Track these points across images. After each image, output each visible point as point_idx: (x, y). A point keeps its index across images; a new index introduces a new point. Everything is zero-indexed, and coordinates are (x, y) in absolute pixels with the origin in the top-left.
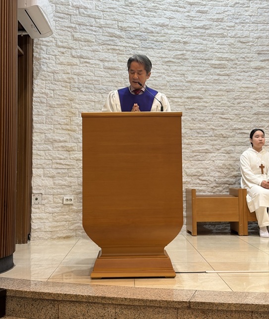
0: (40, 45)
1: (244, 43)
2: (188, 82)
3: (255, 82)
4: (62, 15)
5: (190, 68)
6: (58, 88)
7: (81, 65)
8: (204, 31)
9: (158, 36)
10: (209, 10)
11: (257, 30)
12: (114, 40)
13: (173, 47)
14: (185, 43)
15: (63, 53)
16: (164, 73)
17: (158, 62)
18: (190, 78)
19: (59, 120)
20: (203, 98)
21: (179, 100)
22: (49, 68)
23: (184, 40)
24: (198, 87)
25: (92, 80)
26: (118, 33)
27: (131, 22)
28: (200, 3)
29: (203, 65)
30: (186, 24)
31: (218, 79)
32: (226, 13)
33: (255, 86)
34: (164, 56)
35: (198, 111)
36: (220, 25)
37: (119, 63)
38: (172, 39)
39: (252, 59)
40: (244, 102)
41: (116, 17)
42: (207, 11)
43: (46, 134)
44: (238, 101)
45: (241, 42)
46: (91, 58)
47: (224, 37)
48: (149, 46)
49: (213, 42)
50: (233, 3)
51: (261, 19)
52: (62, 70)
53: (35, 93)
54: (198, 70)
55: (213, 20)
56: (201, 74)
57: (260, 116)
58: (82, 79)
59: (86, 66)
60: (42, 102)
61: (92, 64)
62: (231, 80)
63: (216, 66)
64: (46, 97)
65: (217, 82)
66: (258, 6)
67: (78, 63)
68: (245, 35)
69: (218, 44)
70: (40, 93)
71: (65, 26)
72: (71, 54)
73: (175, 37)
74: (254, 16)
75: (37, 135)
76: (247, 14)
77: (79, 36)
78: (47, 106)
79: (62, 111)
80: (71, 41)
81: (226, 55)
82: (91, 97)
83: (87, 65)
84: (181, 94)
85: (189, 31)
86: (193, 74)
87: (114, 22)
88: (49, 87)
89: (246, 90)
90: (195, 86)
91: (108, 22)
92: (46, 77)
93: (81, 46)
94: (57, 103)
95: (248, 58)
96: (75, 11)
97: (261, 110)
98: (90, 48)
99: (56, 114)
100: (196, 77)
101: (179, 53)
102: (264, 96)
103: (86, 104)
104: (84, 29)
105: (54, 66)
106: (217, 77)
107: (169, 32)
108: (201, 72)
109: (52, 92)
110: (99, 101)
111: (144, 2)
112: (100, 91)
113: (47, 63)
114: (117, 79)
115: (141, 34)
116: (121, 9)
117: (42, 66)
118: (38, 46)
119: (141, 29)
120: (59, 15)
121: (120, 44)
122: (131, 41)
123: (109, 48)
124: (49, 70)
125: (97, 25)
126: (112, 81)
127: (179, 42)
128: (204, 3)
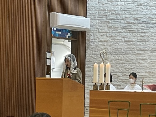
0: (90, 33)
4: (102, 16)
6: (99, 54)
7: (112, 41)
12: (130, 26)
15: (102, 36)
25: (117, 48)
26: (132, 21)
27: (140, 14)
37: (133, 38)
41: (132, 13)
43: (92, 77)
46: (117, 36)
48: (150, 26)
52: (102, 44)
58: (112, 48)
60: (90, 61)
61: (118, 40)
64: (92, 59)
67: (110, 40)
70: (90, 57)
71: (103, 22)
72: (107, 36)
75: (88, 78)
77: (111, 26)
78: (93, 63)
80: (107, 29)
82: (117, 57)
83: (115, 40)
87: (131, 16)
88: (94, 53)
91: (127, 16)
92: (92, 49)
93: (112, 31)
94: (98, 61)
96: (109, 13)
98: (117, 31)
103: (114, 61)
104: (114, 22)
105: (97, 43)
109: (96, 56)
110: (122, 59)
111: (148, 2)
112: (122, 54)
113: (93, 42)
114: (132, 47)
115: (146, 20)
116: (135, 8)
117: (91, 44)
118: (89, 34)
119: (146, 17)
120: (100, 16)
121: (134, 27)
122: (140, 25)
123: (127, 30)
124: (94, 45)
125: (121, 19)
126: (129, 48)
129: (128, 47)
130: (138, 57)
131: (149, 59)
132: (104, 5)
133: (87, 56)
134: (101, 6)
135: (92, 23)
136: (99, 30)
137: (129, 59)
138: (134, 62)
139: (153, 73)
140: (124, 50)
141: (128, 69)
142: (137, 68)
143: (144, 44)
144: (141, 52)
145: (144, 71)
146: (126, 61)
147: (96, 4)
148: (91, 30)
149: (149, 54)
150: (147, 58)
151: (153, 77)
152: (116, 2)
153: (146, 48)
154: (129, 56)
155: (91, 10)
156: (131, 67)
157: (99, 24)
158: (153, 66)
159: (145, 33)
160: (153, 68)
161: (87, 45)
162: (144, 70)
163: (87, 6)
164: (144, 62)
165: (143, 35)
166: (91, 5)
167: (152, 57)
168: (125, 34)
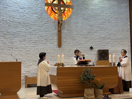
2: (26, 46)
5: (27, 43)
8: (31, 33)
9: (18, 34)
11: (45, 33)
12: (5, 35)
13: (22, 37)
14: (25, 36)
16: (19, 44)
17: (18, 41)
18: (27, 46)
20: (30, 51)
21: (24, 51)
26: (6, 33)
27: (10, 30)
28: (29, 26)
29: (30, 42)
30: (26, 31)
32: (36, 28)
33: (44, 48)
34: (19, 39)
35: (29, 54)
36: (35, 32)
37: (7, 41)
38: (22, 35)
41: (6, 29)
42: (32, 28)
45: (41, 36)
47: (36, 35)
48: (15, 37)
51: (46, 30)
55: (33, 30)
62: (38, 46)
63: (34, 42)
65: (34, 47)
66: (45, 27)
68: (42, 34)
69: (34, 37)
74: (44, 29)
76: (42, 29)
81: (36, 40)
85: (27, 33)
89: (42, 49)
90: (28, 48)
91: (4, 30)
95: (42, 40)
101: (24, 39)
106: (34, 45)
107: (21, 33)
108: (30, 44)
110: (1, 52)
111: (14, 25)
112: (1, 49)
114: (6, 46)
115: (13, 33)
116: (7, 27)
121: (7, 36)
122: (10, 35)
123: (4, 37)
127: (24, 36)
128: (31, 26)
129: (4, 46)
138: (7, 54)
140: (2, 47)
141: (4, 57)
142: (9, 56)
143: (12, 45)
144: (11, 49)
145: (12, 58)
146: (3, 53)
149: (14, 50)
150: (14, 52)
153: (13, 47)
154: (4, 50)
156: (6, 56)
158: (16, 56)
159: (12, 39)
165: (12, 40)
167: (16, 52)
168: (3, 39)
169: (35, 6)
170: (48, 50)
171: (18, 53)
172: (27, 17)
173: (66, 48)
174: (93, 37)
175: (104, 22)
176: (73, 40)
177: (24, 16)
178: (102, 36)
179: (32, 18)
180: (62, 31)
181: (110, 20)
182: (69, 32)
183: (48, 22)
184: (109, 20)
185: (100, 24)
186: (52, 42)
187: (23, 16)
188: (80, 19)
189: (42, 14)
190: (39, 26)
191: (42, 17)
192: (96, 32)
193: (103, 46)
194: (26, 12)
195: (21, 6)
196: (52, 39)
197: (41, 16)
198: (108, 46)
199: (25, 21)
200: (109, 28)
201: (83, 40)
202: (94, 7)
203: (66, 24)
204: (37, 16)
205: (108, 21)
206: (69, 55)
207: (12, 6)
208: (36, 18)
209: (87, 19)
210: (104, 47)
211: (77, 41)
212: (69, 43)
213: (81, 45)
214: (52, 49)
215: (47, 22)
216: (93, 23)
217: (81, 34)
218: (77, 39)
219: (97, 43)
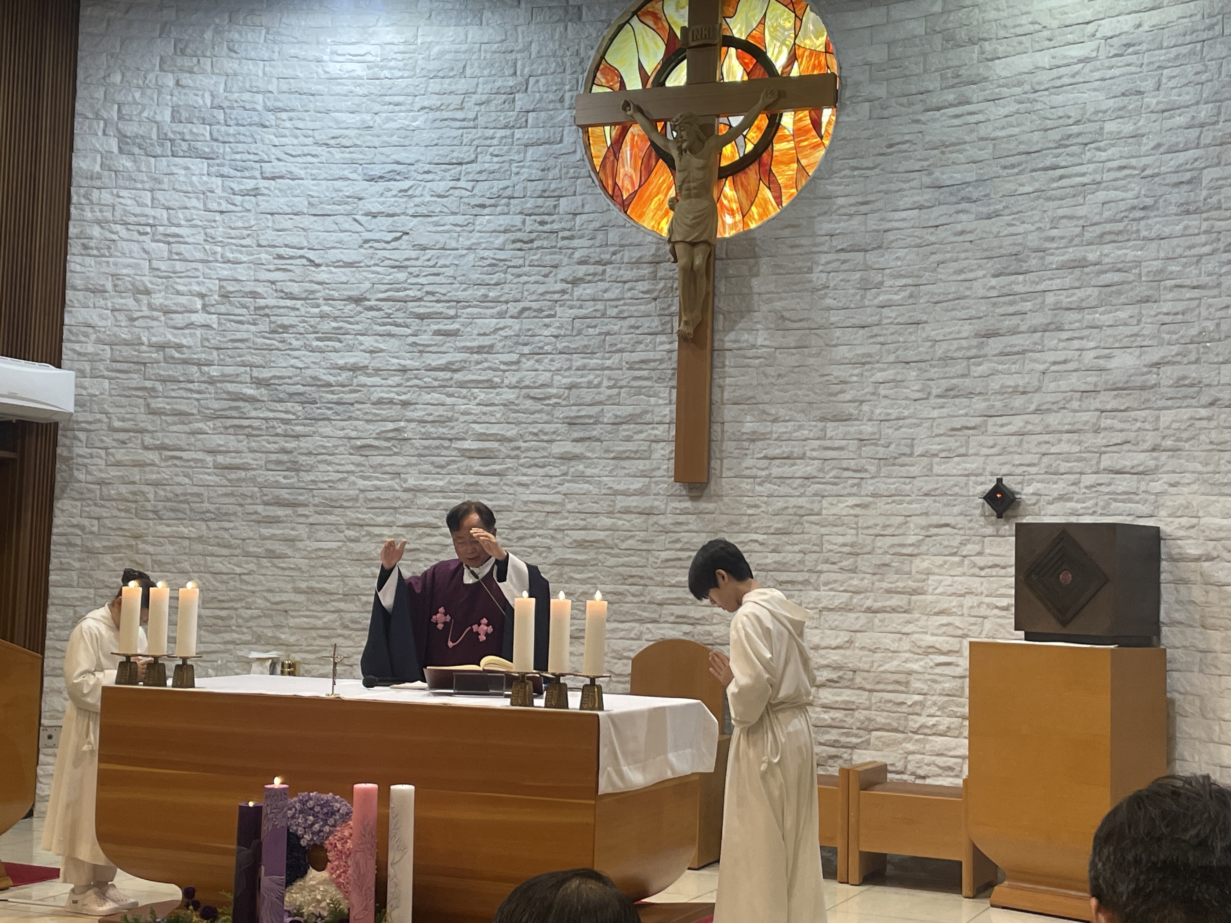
0: (73, 430)
1: (540, 399)
2: (406, 490)
3: (560, 488)
4: (125, 366)
5: (414, 460)
6: (108, 515)
7: (163, 464)
8: (448, 375)
9: (343, 392)
10: (462, 329)
11: (569, 369)
12: (240, 408)
13: (376, 415)
14: (405, 404)
15: (124, 442)
16: (353, 472)
17: (341, 449)
18: (412, 482)
19: (106, 579)
20: (439, 527)
22: (91, 474)
23: (403, 397)
24: (430, 501)
25: (184, 494)
26: (250, 391)
27: (280, 366)
28: (441, 313)
29: (444, 452)
30: (408, 363)
31: (476, 484)
32: (501, 332)
33: (558, 498)
34: (354, 434)
35: (428, 556)
36: (486, 360)
37: (251, 455)
38: (375, 397)
39: (554, 437)
40: (533, 536)
41: (248, 358)
42: (459, 330)
43: (77, 609)
44: (520, 533)
45: (532, 398)
46: (187, 447)
47: (494, 388)
48: (319, 414)
49: (470, 400)
50: (519, 309)
51: (579, 342)
52: (119, 477)
53: (58, 526)
54: (432, 463)
55: (471, 350)
56: (438, 473)
57: (567, 569)
58: (162, 493)
59: (176, 465)
60: (70, 544)
61: (188, 461)
62: (505, 484)
63: (473, 454)
64: (79, 532)
66: (575, 312)
67: (157, 462)
68: (540, 382)
69: (478, 404)
70: (69, 526)
71: (130, 388)
72: (142, 441)
73: (382, 392)
74: (564, 336)
75: (57, 611)
76: (546, 332)
77: (161, 405)
78: (82, 551)
79: (115, 560)
80: (143, 417)
81: (495, 429)
82: (182, 529)
83: (177, 462)
84: (391, 519)
85: (416, 378)
86: (420, 472)
87: (242, 369)
88: (89, 512)
89: (539, 507)
90: (425, 500)
91: (229, 370)
92: (82, 494)
93: (165, 425)
94: (105, 544)
95: (546, 434)
96: (153, 355)
97: (569, 555)
98: (186, 428)
99: (102, 568)
100: (426, 479)
101: (390, 426)
102: (577, 522)
103: (172, 543)
104: (173, 390)
105: (101, 471)
106: (472, 479)
107: (369, 381)
108: (438, 467)
109: (95, 522)
110: (201, 537)
111: (312, 321)
112: (204, 517)
113: (85, 465)
114: (243, 490)
115: (303, 389)
116: (260, 341)
117: (76, 473)
118: (69, 433)
119: (304, 378)
120: (118, 366)
121: (254, 414)
122: (279, 406)
123: (228, 425)
124: (90, 478)
125: (203, 379)
126: (232, 494)
127: (391, 402)
128: (452, 312)
129: (228, 490)
130: (266, 532)
131: (309, 538)
132: (136, 323)
133: (57, 521)
134: (123, 324)
135: (84, 392)
136: (110, 418)
137: (231, 536)
138: (251, 549)
139: (324, 591)
140: (215, 500)
141: (225, 577)
142: (263, 571)
143: (292, 481)
144: (280, 512)
145: (289, 586)
146: (219, 545)
147: (101, 317)
148: (80, 419)
149: (311, 520)
150: (305, 536)
151: (324, 608)
152: (186, 315)
153: (301, 494)
154: (231, 525)
155: (83, 339)
156: (238, 570)
157: (111, 395)
158: (325, 567)
159: (297, 437)
160: (325, 572)
161: (58, 478)
162: (288, 582)
163: (66, 321)
164: (289, 552)
165: (291, 445)
166: (81, 320)
167: (321, 534)
169: (495, 142)
170: (593, 520)
171: (334, 545)
172: (424, 242)
173: (756, 500)
174: (1021, 381)
175: (1138, 214)
176: (823, 419)
177: (396, 239)
178: (1113, 364)
179: (468, 243)
180: (728, 340)
181: (1208, 175)
182: (791, 340)
183: (601, 268)
184: (1188, 176)
185: (1098, 230)
186: (630, 446)
187: (390, 237)
188: (901, 204)
189: (551, 202)
190: (521, 305)
191: (547, 228)
192: (1059, 329)
193: (1124, 483)
194: (417, 200)
195: (379, 158)
196: (631, 419)
197: (542, 223)
198: (1175, 477)
199: (401, 276)
200: (1192, 276)
201: (925, 415)
202: (1044, 59)
203: (765, 265)
204: (504, 221)
205: (1177, 196)
206: (781, 567)
207: (302, 173)
208: (500, 240)
209: (975, 196)
210: (1129, 495)
211: (868, 428)
212: (785, 449)
213: (904, 471)
214: (627, 511)
215: (591, 269)
216: (1026, 233)
217: (910, 355)
218: (865, 407)
219: (1064, 447)
